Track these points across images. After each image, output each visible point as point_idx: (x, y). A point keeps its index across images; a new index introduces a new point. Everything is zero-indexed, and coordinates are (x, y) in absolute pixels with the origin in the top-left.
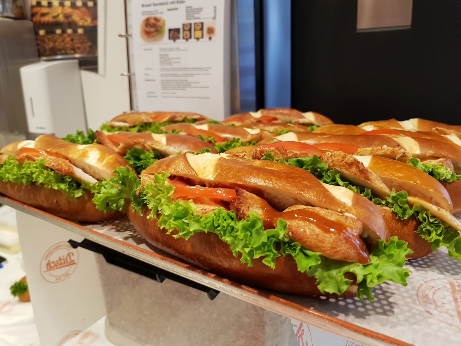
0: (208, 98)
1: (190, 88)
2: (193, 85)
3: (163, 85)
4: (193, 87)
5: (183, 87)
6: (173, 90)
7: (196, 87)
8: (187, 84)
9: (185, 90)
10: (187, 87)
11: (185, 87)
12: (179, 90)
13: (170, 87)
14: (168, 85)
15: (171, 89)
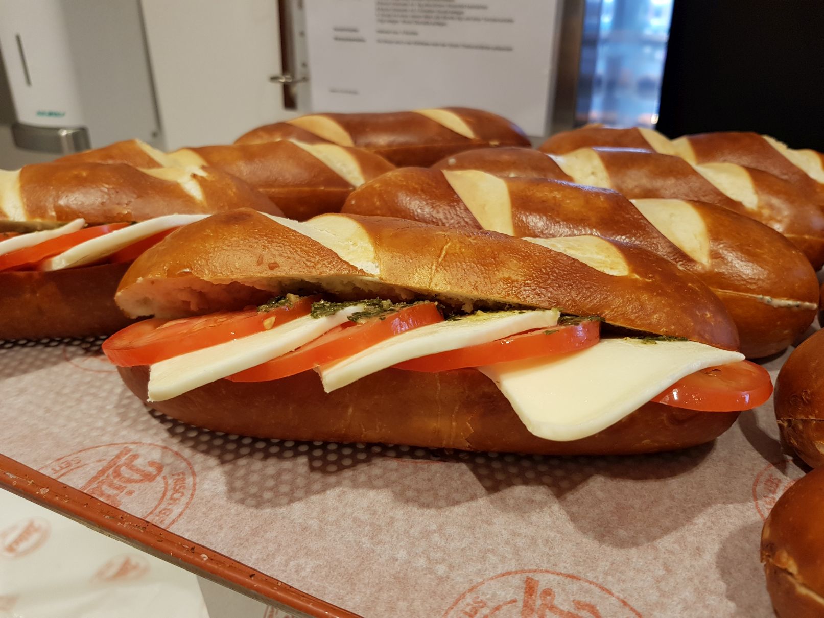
0: (509, 49)
1: (460, 19)
2: (468, 13)
3: (382, 10)
4: (468, 19)
5: (438, 18)
6: (409, 23)
7: (477, 19)
8: (451, 9)
9: (442, 24)
10: (452, 18)
11: (445, 18)
12: (427, 23)
13: (402, 16)
14: (395, 10)
15: (404, 22)
